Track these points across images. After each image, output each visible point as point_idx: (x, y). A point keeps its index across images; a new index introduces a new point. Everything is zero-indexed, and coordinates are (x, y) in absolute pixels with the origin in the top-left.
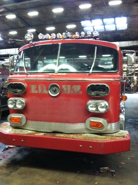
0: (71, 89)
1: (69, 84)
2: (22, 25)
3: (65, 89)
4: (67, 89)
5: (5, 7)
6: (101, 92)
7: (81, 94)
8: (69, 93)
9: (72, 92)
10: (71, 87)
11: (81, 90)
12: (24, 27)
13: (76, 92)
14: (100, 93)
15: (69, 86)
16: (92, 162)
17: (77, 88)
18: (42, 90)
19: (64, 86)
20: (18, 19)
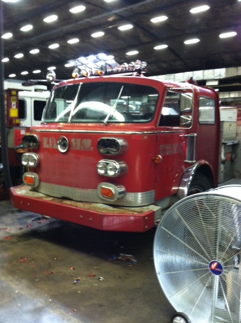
0: (81, 143)
1: (78, 138)
2: (145, 39)
3: (74, 144)
4: (76, 144)
5: (116, 14)
6: (112, 149)
7: (93, 150)
8: (78, 148)
9: (82, 147)
10: (81, 141)
11: (92, 146)
12: (149, 43)
13: (86, 147)
14: (112, 151)
15: (79, 140)
16: (122, 247)
17: (88, 143)
18: (53, 144)
19: (73, 140)
20: (139, 30)
